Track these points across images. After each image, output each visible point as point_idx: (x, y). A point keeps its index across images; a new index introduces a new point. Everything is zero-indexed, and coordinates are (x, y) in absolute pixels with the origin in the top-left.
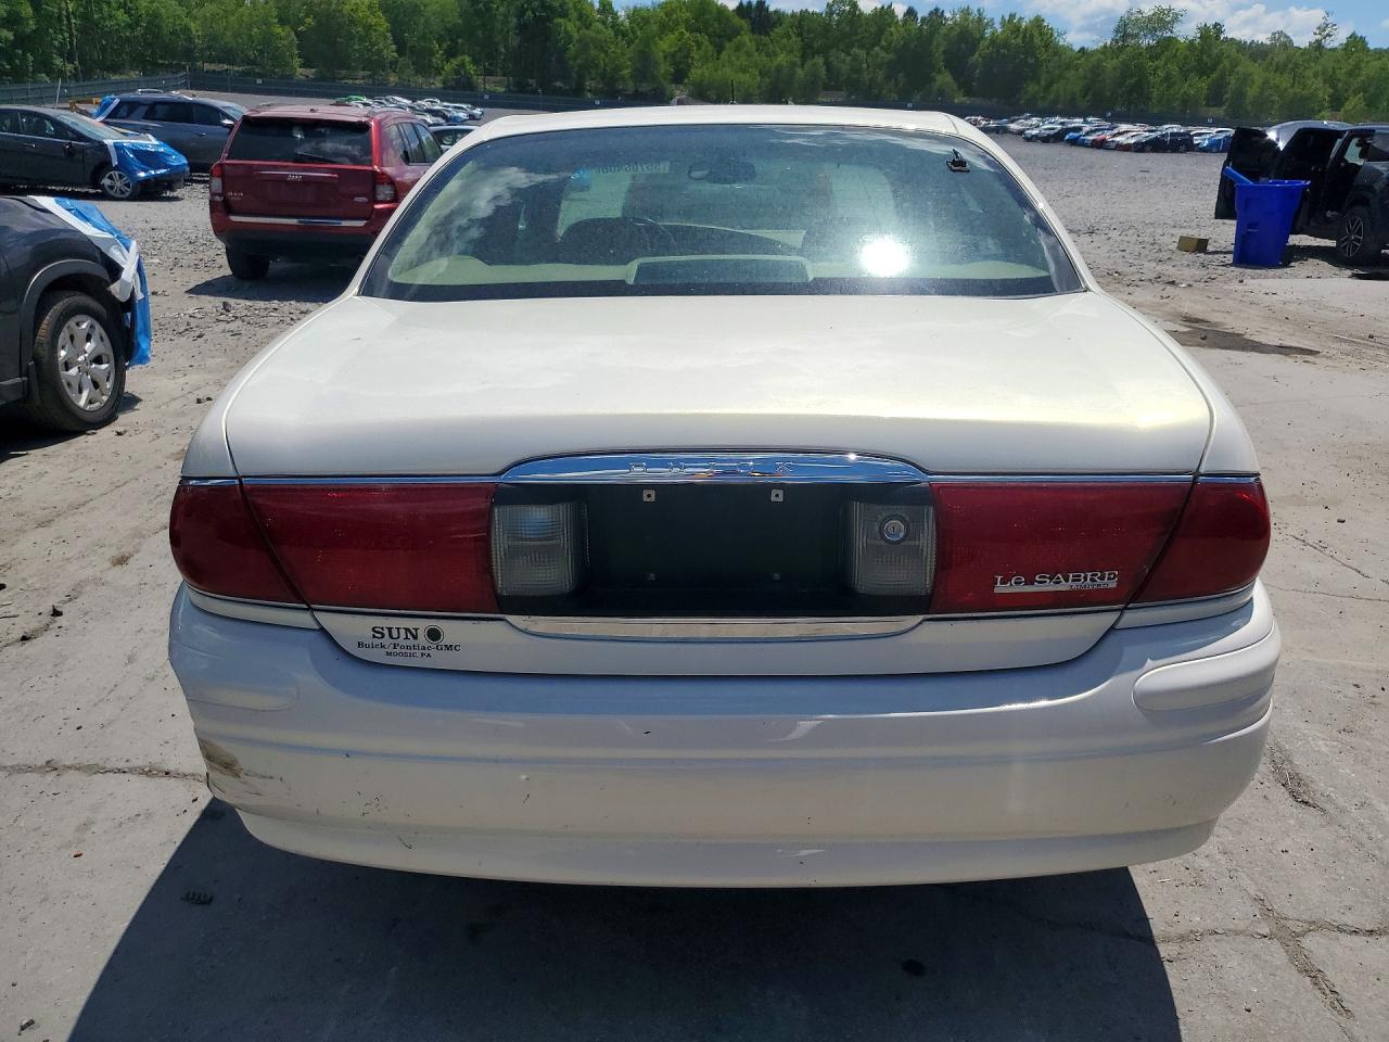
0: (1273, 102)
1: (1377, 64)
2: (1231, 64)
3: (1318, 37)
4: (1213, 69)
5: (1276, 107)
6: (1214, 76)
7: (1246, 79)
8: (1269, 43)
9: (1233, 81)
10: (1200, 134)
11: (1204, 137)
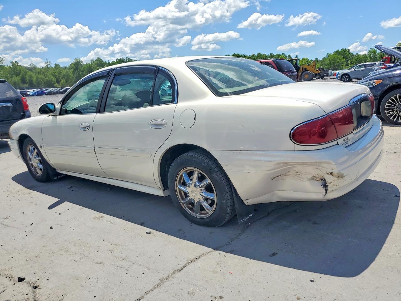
0: (41, 82)
1: (65, 71)
2: (25, 73)
3: (47, 65)
4: (20, 74)
5: (43, 83)
6: (21, 76)
7: (31, 76)
8: (30, 67)
9: (27, 77)
10: (29, 91)
11: (30, 92)
